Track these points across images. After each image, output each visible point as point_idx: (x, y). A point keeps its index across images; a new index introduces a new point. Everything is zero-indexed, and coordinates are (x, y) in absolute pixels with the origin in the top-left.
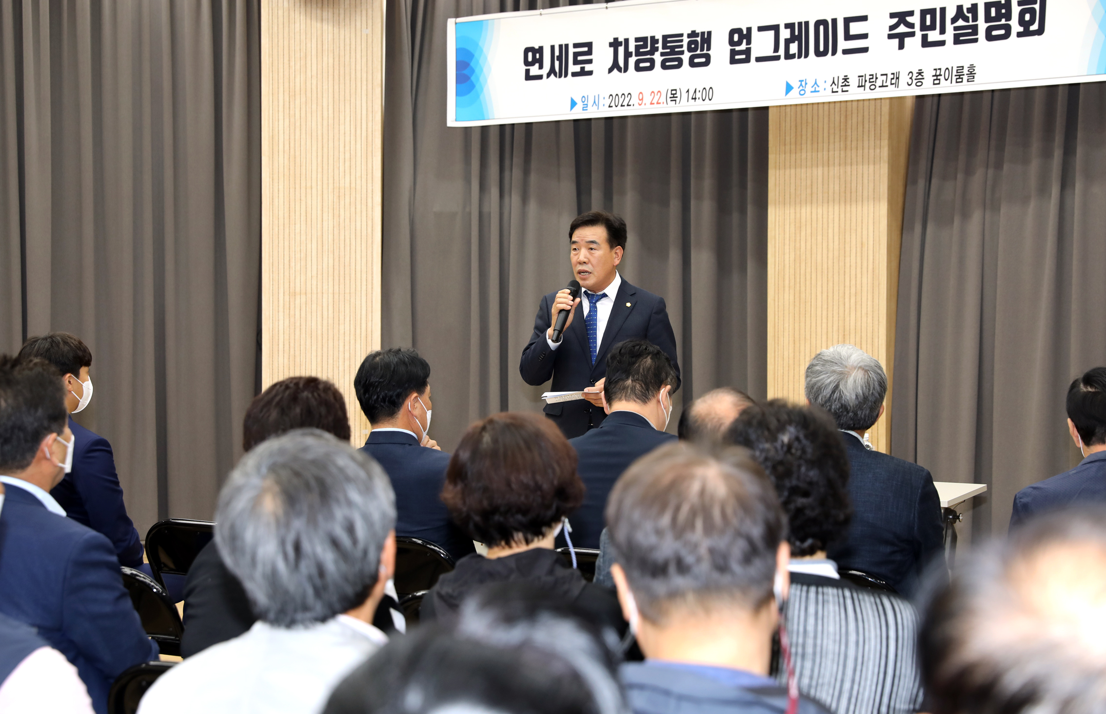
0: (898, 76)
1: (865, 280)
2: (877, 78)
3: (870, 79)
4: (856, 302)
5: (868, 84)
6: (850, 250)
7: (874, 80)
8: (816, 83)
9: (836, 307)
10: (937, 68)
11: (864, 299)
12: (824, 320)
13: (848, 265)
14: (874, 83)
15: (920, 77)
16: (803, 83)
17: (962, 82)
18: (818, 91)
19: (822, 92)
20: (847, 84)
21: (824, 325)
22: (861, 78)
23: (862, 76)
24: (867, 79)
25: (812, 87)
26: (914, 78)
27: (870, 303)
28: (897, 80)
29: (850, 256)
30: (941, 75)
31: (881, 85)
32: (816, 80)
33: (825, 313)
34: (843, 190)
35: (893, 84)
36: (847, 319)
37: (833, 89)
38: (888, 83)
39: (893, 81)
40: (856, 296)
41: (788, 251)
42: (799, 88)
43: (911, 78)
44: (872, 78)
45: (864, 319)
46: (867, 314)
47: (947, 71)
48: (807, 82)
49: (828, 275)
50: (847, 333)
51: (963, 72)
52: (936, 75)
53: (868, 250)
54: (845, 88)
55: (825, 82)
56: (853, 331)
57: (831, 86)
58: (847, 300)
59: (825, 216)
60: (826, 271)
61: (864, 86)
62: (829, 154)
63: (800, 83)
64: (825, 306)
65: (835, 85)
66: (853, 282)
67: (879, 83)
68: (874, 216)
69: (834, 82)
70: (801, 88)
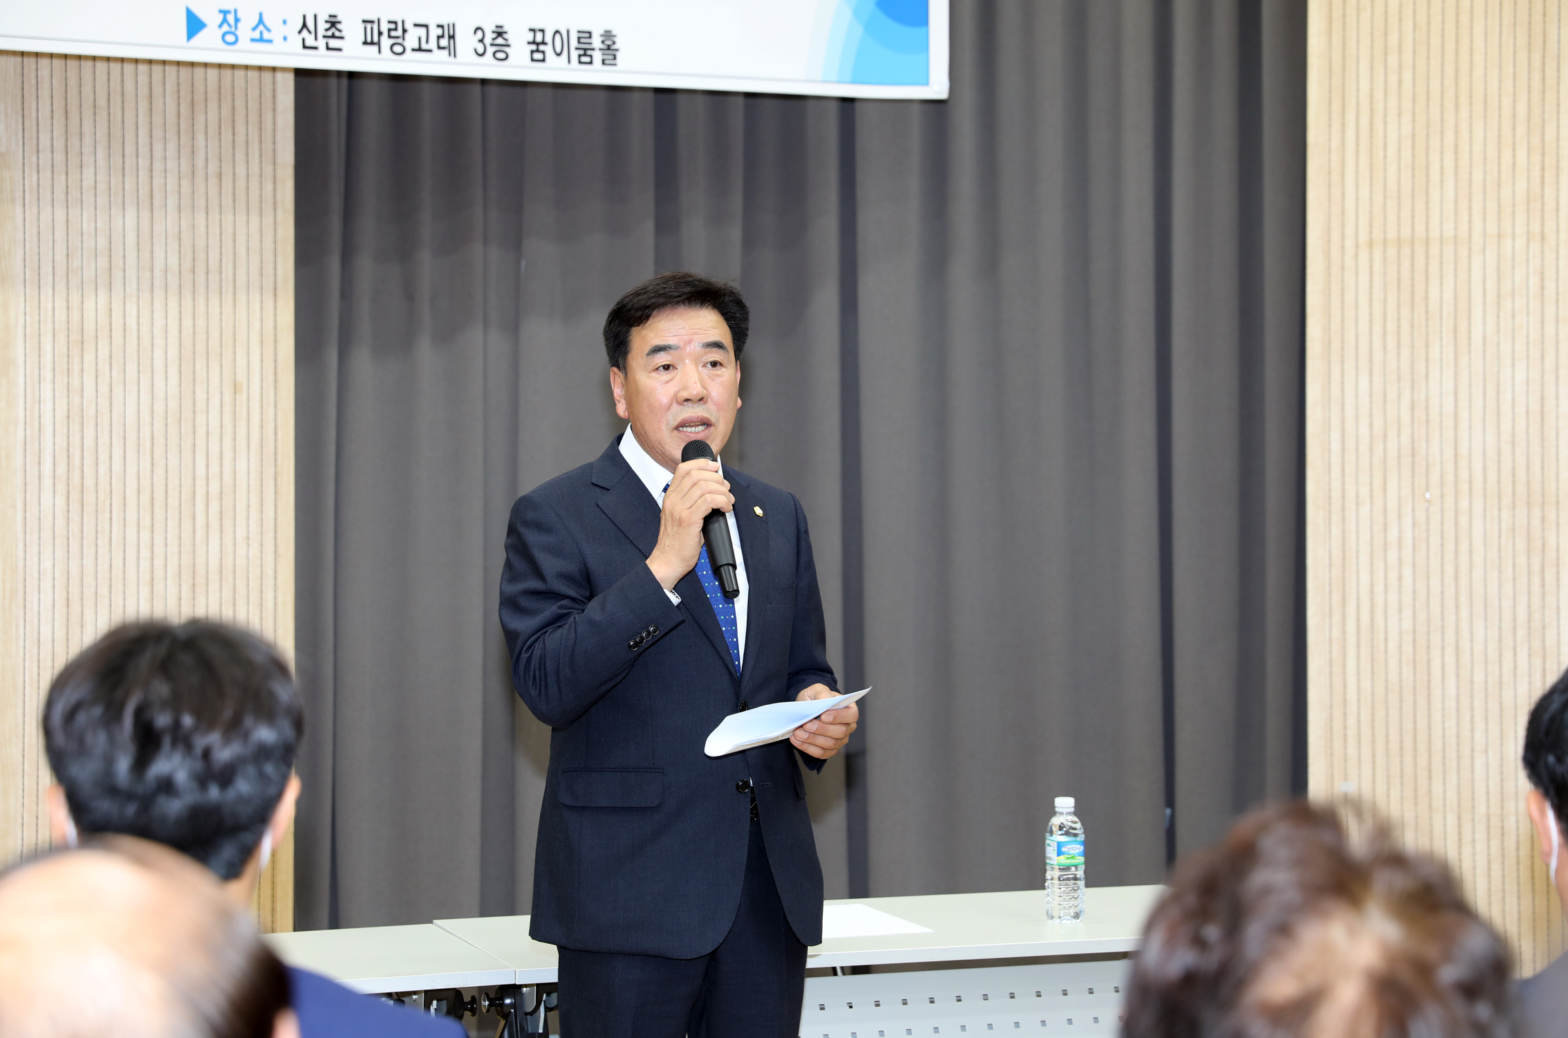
0: (451, 33)
1: (242, 465)
2: (404, 31)
3: (390, 30)
4: (221, 512)
5: (386, 42)
6: (208, 399)
7: (399, 33)
8: (261, 21)
9: (172, 524)
10: (537, 26)
11: (241, 507)
12: (145, 553)
13: (201, 431)
14: (400, 41)
15: (500, 41)
16: (231, 18)
17: (591, 63)
18: (270, 41)
19: (278, 44)
20: (337, 34)
21: (145, 565)
22: (369, 26)
23: (372, 22)
24: (384, 28)
25: (254, 29)
26: (488, 41)
27: (254, 515)
28: (452, 41)
29: (208, 413)
30: (546, 44)
31: (416, 46)
32: (261, 14)
33: (145, 536)
34: (187, 265)
35: (444, 48)
36: (201, 550)
37: (303, 40)
38: (433, 44)
39: (444, 42)
40: (221, 499)
41: (49, 394)
42: (220, 26)
43: (481, 41)
44: (396, 29)
45: (241, 550)
46: (248, 538)
47: (558, 36)
48: (239, 15)
49: (152, 452)
50: (200, 580)
51: (591, 44)
52: (534, 42)
53: (249, 400)
54: (333, 43)
55: (285, 22)
56: (214, 577)
57: (300, 32)
58: (200, 507)
59: (145, 320)
60: (148, 444)
61: (379, 44)
62: (152, 184)
63: (221, 17)
64: (146, 521)
65: (310, 32)
66: (214, 469)
67: (411, 41)
68: (262, 328)
69: (304, 25)
70: (225, 28)
